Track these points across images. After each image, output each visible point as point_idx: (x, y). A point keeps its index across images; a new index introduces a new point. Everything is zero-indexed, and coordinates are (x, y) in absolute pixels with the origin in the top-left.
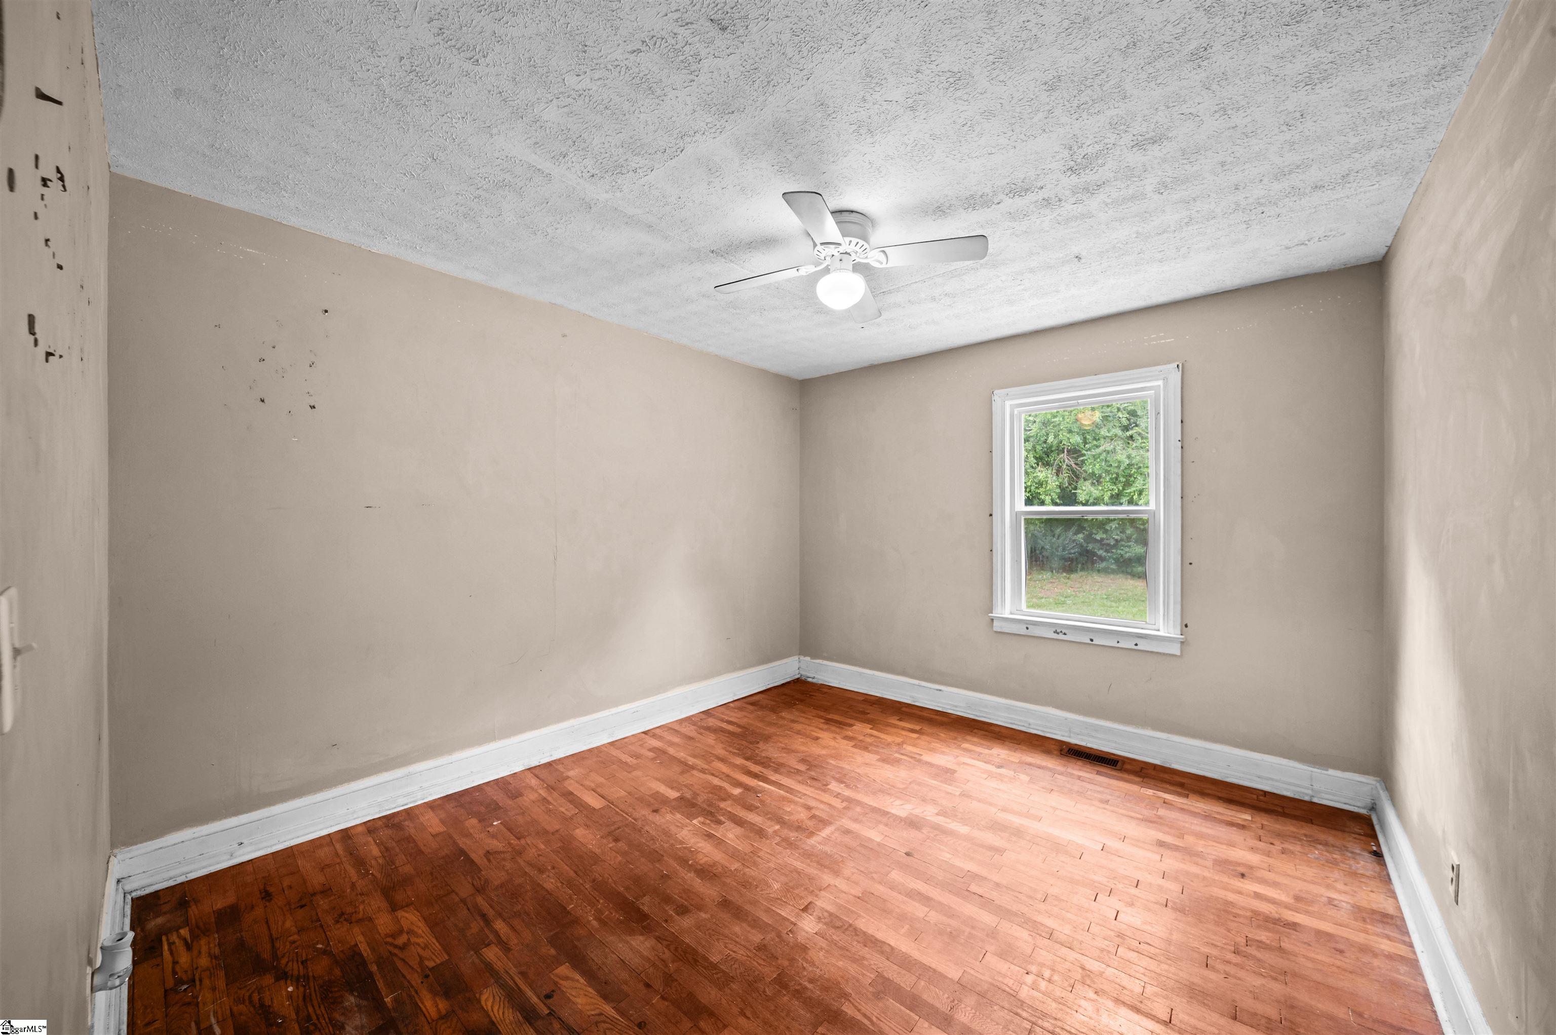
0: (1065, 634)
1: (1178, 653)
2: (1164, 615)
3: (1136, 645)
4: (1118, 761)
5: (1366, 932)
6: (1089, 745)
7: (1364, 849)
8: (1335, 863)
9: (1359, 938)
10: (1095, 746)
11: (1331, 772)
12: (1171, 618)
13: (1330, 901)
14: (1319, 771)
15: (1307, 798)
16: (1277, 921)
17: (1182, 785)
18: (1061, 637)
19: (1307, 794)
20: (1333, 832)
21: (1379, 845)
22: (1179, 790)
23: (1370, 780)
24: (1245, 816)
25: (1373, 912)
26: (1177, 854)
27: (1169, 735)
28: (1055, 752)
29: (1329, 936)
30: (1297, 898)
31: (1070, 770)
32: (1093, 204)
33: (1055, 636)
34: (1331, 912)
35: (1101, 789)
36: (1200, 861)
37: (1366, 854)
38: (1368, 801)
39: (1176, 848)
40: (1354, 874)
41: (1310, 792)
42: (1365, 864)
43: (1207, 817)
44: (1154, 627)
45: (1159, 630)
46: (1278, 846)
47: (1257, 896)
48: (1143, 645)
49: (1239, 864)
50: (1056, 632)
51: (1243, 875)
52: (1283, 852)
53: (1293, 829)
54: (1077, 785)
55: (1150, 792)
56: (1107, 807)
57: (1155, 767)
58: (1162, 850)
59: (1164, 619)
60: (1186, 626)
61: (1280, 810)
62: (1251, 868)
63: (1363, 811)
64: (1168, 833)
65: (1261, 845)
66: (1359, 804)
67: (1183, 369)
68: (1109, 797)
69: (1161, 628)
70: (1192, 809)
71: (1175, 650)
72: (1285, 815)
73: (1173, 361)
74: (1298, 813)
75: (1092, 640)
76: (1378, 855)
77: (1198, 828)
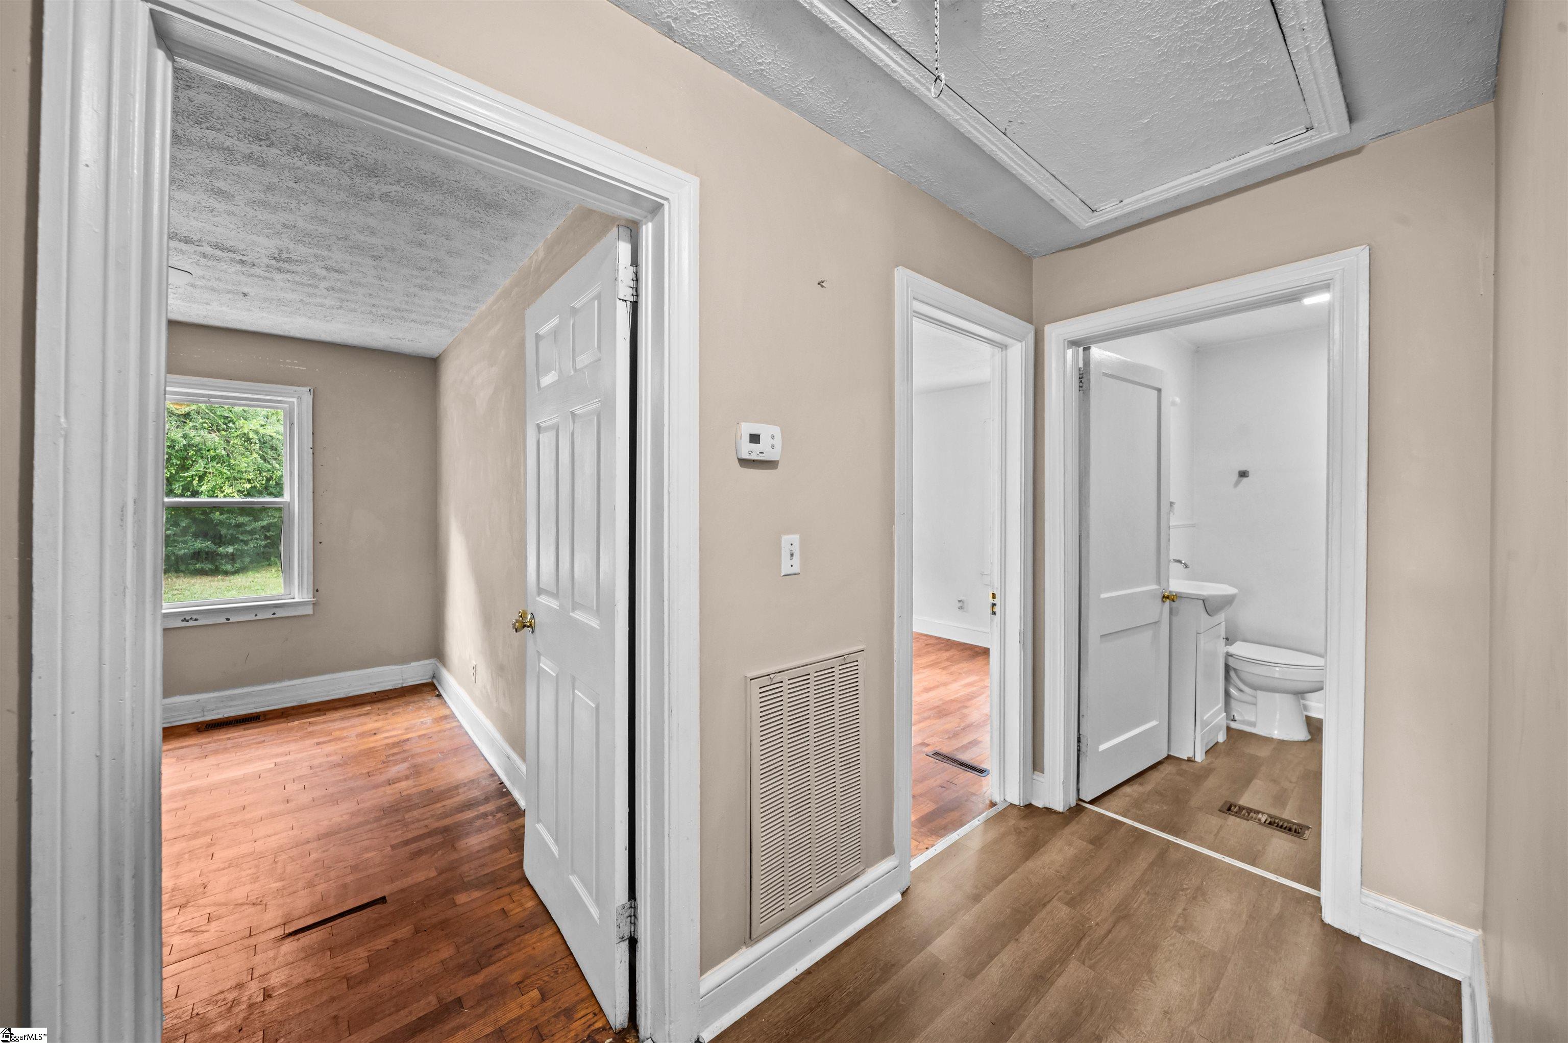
0: (196, 620)
1: (311, 612)
2: (299, 585)
3: (274, 614)
4: (260, 716)
5: (440, 726)
6: (226, 715)
7: (432, 696)
8: (420, 708)
9: (438, 728)
10: (233, 714)
11: (413, 664)
12: (305, 586)
13: (422, 722)
14: (406, 666)
15: (400, 686)
16: (399, 743)
17: (319, 710)
18: (191, 623)
19: (399, 684)
20: (417, 695)
21: (439, 691)
22: (317, 713)
23: (432, 661)
24: (368, 708)
25: (441, 717)
26: (331, 743)
27: (304, 680)
28: (192, 733)
29: (424, 735)
30: (406, 729)
31: (215, 738)
32: (278, 277)
33: (185, 624)
34: (425, 726)
35: (254, 737)
36: (348, 739)
37: (434, 698)
38: (431, 674)
39: (330, 741)
40: (430, 708)
41: (401, 682)
42: (435, 701)
43: (343, 719)
44: (289, 596)
45: (293, 598)
46: (390, 713)
47: (386, 738)
48: (280, 613)
49: (371, 731)
50: (185, 620)
51: (375, 734)
52: (394, 714)
53: (397, 703)
54: (229, 744)
55: (296, 723)
56: (266, 744)
57: (293, 708)
58: (320, 746)
59: (299, 589)
60: (317, 591)
61: (386, 697)
62: (378, 729)
63: (430, 681)
64: (321, 737)
65: (381, 717)
66: (427, 677)
67: (314, 393)
68: (263, 739)
69: (296, 596)
70: (331, 719)
71: (309, 610)
72: (389, 699)
73: (309, 386)
74: (396, 695)
75: (228, 619)
76: (439, 696)
77: (340, 726)
